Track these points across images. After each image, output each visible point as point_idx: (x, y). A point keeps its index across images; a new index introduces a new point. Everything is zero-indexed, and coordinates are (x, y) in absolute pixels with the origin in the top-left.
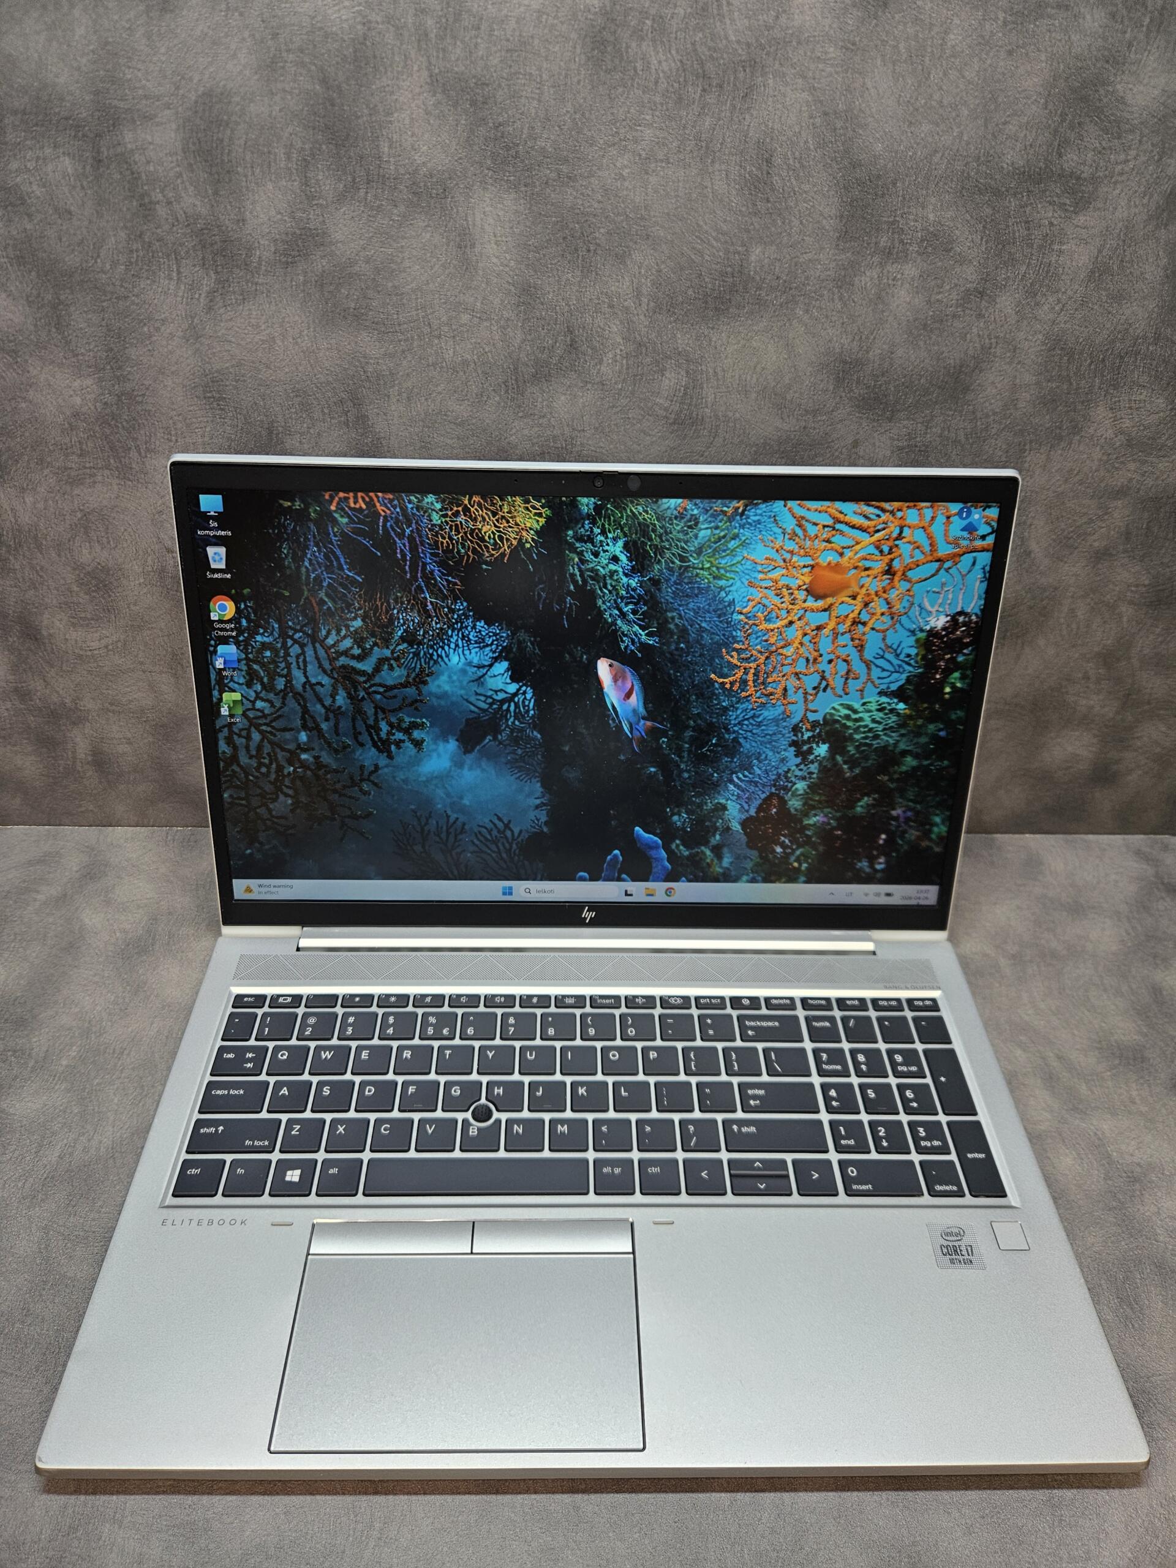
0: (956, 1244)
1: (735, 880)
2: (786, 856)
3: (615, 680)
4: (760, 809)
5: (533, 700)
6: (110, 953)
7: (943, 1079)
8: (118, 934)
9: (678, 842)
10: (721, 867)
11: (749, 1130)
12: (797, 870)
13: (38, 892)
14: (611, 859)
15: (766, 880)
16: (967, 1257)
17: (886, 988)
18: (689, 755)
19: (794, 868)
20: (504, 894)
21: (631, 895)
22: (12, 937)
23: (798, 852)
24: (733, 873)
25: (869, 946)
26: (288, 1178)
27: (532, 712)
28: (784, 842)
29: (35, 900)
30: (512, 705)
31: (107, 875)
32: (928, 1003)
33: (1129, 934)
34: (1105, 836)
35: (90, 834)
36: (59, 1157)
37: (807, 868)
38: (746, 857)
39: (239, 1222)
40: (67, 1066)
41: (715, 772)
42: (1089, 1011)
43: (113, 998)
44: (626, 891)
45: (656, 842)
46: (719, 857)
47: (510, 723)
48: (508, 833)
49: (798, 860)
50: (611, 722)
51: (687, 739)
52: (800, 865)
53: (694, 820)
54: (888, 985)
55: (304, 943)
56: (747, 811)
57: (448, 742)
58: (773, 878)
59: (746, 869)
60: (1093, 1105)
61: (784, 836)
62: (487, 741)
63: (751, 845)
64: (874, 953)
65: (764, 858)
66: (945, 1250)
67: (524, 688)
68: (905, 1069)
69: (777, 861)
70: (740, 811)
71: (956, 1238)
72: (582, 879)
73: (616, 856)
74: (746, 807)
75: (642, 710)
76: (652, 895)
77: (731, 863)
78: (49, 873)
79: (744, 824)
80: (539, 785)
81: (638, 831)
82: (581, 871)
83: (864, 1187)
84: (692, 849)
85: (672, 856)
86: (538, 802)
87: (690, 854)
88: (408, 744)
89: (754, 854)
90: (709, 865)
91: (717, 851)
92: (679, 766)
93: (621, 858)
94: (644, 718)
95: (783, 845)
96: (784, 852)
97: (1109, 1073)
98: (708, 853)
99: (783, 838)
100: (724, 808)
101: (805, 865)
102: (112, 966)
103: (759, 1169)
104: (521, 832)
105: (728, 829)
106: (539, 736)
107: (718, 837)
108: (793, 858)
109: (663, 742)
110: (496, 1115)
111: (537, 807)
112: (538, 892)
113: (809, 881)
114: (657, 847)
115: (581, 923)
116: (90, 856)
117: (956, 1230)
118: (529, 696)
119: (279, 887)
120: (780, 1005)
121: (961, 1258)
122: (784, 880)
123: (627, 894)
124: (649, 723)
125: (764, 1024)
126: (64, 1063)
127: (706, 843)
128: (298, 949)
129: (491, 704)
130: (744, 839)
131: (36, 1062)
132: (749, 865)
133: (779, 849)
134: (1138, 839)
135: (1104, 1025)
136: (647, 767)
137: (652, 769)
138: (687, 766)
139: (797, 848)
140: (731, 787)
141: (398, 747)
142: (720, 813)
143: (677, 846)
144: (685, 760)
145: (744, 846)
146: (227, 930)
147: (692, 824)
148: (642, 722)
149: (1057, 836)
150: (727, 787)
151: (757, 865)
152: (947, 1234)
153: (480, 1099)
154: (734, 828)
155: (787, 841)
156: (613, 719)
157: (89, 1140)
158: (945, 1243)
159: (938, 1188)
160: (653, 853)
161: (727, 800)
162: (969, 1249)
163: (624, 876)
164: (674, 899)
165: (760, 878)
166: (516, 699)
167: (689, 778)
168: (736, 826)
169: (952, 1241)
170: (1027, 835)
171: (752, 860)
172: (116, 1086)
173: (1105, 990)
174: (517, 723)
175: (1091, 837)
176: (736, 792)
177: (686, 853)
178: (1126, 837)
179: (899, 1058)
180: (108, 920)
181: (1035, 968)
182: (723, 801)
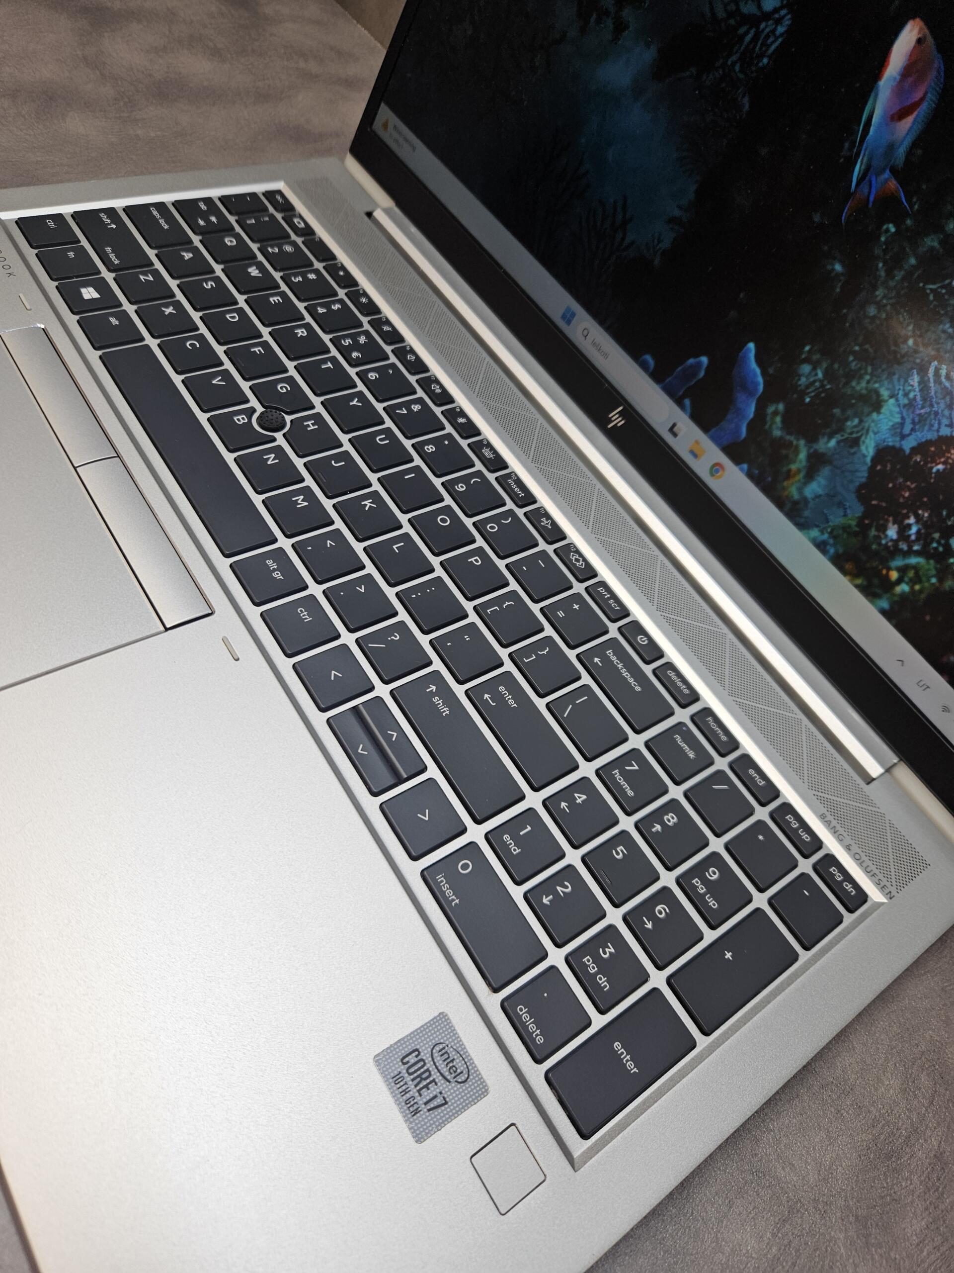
0: (435, 1075)
1: (802, 526)
2: (894, 551)
3: (907, 71)
4: (921, 448)
5: (780, 40)
7: (728, 955)
9: (781, 407)
10: (800, 490)
11: (441, 706)
12: (888, 586)
14: (691, 366)
15: (838, 561)
16: (421, 1101)
17: (822, 817)
18: (904, 279)
19: (887, 576)
20: (564, 317)
21: (675, 435)
23: (913, 560)
24: (807, 513)
25: (874, 769)
26: (84, 291)
27: (765, 61)
28: (909, 526)
30: (753, 32)
32: (849, 887)
37: (903, 595)
38: (840, 505)
39: (9, 271)
41: (913, 336)
44: (674, 425)
45: (756, 384)
46: (810, 474)
47: (729, 63)
48: (619, 235)
49: (903, 570)
50: (847, 145)
51: (922, 250)
52: (899, 581)
53: (825, 391)
54: (829, 818)
55: (379, 214)
56: (903, 437)
57: (648, 45)
58: (848, 566)
59: (827, 521)
61: (919, 519)
62: (688, 73)
63: (864, 493)
64: (869, 780)
65: (863, 529)
66: (412, 1059)
67: (783, 12)
68: (702, 890)
69: (874, 547)
70: (893, 427)
71: (445, 1071)
72: (644, 366)
73: (699, 364)
74: (907, 429)
75: (901, 152)
76: (695, 455)
77: (818, 496)
79: (883, 453)
80: (694, 187)
81: (749, 350)
82: (654, 357)
83: (449, 893)
84: (790, 433)
85: (758, 423)
86: (677, 213)
87: (781, 438)
88: (610, 23)
89: (857, 510)
90: (789, 475)
91: (817, 461)
92: (875, 288)
93: (702, 374)
94: (894, 171)
95: (903, 530)
96: (896, 542)
98: (803, 456)
99: (912, 520)
100: (877, 405)
101: (904, 588)
103: (388, 738)
104: (632, 243)
105: (855, 442)
106: (747, 107)
107: (833, 443)
108: (898, 562)
109: (887, 230)
110: (279, 435)
111: (672, 220)
112: (594, 344)
113: (886, 614)
114: (751, 394)
115: (600, 419)
117: (460, 1065)
118: (780, 30)
119: (406, 140)
120: (673, 683)
121: (414, 1092)
122: (859, 581)
123: (671, 430)
124: (893, 184)
125: (625, 673)
127: (812, 439)
128: (369, 215)
129: (731, 15)
130: (862, 475)
132: (836, 519)
133: (892, 532)
136: (834, 258)
137: (838, 267)
138: (885, 296)
139: (918, 553)
140: (915, 380)
141: (599, 21)
142: (866, 410)
143: (775, 413)
144: (892, 283)
145: (853, 487)
147: (817, 396)
148: (887, 174)
150: (909, 375)
151: (845, 528)
152: (444, 1053)
153: (288, 413)
154: (863, 448)
155: (914, 529)
156: (853, 144)
158: (425, 1055)
159: (523, 1011)
160: (740, 397)
161: (891, 397)
162: (439, 1101)
163: (687, 402)
164: (715, 484)
165: (832, 551)
166: (763, 25)
167: (874, 318)
168: (868, 448)
169: (436, 1066)
171: (845, 515)
174: (737, 68)
176: (915, 393)
177: (777, 433)
179: (713, 875)
182: (885, 393)
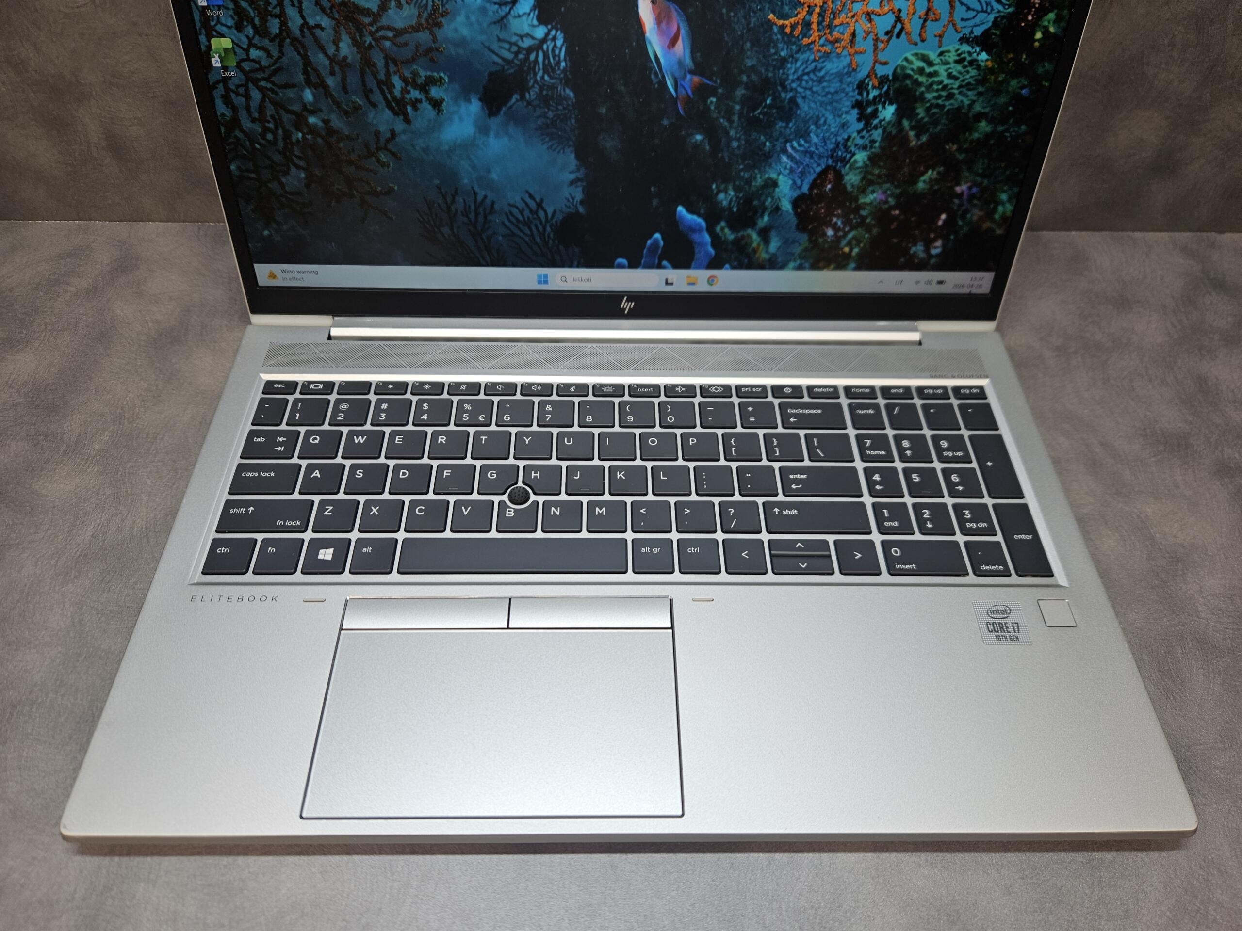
0: (1003, 621)
1: (782, 267)
2: (838, 239)
3: (659, 21)
4: (813, 185)
5: (564, 49)
6: (142, 343)
7: (989, 464)
8: (150, 325)
9: (723, 224)
10: (767, 252)
11: (791, 513)
12: (847, 257)
13: (68, 284)
14: (652, 244)
15: (814, 267)
16: (1013, 634)
17: (932, 377)
18: (740, 118)
19: (844, 253)
20: (540, 282)
21: (672, 284)
22: (43, 327)
23: (850, 236)
24: (780, 260)
25: (915, 336)
26: (320, 557)
27: (563, 64)
28: (836, 223)
29: (66, 291)
30: (541, 54)
31: (138, 268)
32: (975, 391)
33: (1175, 327)
34: (1151, 234)
35: (121, 229)
36: (92, 536)
37: (858, 254)
38: (794, 242)
39: (269, 599)
40: (99, 450)
41: (767, 140)
42: (1133, 399)
43: (146, 385)
44: (667, 280)
45: (699, 224)
46: (766, 240)
47: (538, 78)
48: (541, 214)
49: (849, 244)
50: (653, 76)
51: (738, 99)
52: (851, 250)
53: (741, 199)
54: (934, 374)
55: (335, 332)
56: (800, 188)
57: (469, 101)
58: (821, 264)
59: (793, 254)
60: (1136, 489)
61: (838, 216)
62: (513, 100)
63: (801, 226)
64: (920, 343)
65: (814, 243)
66: (991, 627)
67: (553, 32)
68: (950, 454)
69: (826, 246)
70: (791, 187)
71: (1002, 616)
72: (621, 266)
73: (656, 241)
74: (799, 182)
75: (688, 61)
76: (693, 284)
77: (779, 248)
78: (79, 266)
79: (796, 203)
80: (573, 156)
81: (681, 212)
82: (623, 257)
83: (908, 567)
84: (739, 231)
85: (717, 241)
86: (572, 176)
87: (735, 238)
88: (426, 106)
89: (804, 238)
90: (755, 251)
91: (765, 234)
92: (727, 133)
93: (662, 243)
94: (691, 72)
95: (835, 227)
96: (835, 234)
97: (1153, 459)
98: (755, 236)
99: (835, 220)
100: (775, 184)
101: (856, 250)
102: (144, 355)
103: (800, 548)
104: (554, 212)
105: (777, 209)
106: (572, 95)
107: (766, 218)
108: (844, 242)
109: (712, 102)
110: (533, 498)
111: (572, 183)
112: (575, 280)
113: (858, 268)
114: (700, 230)
115: (619, 314)
116: (121, 250)
117: (1001, 608)
118: (559, 43)
119: (303, 272)
120: (823, 393)
121: (1007, 634)
122: (832, 266)
123: (667, 283)
124: (696, 79)
125: (807, 411)
126: (97, 447)
127: (753, 225)
128: (330, 338)
129: (516, 54)
130: (794, 220)
131: (68, 446)
132: (797, 250)
133: (830, 232)
134: (1185, 237)
135: (1148, 413)
136: (692, 134)
137: (699, 137)
138: (736, 133)
139: (849, 231)
140: (784, 159)
141: (415, 108)
142: (771, 190)
143: (722, 229)
144: (735, 125)
145: (794, 228)
146: (258, 319)
147: (739, 204)
148: (689, 76)
149: (1104, 233)
150: (779, 159)
151: (806, 250)
152: (993, 612)
153: (517, 483)
154: (784, 208)
155: (839, 223)
156: (656, 74)
157: (123, 521)
158: (992, 620)
159: (984, 567)
160: (695, 237)
161: (779, 174)
162: (1015, 626)
163: (665, 263)
164: (717, 288)
165: (807, 265)
166: (545, 47)
167: (739, 147)
168: (786, 206)
169: (998, 619)
170: (1073, 233)
171: (800, 244)
172: (149, 469)
173: (1151, 380)
174: (546, 77)
175: (1138, 234)
176: (790, 164)
177: (731, 237)
178: (1172, 234)
179: (944, 444)
180: (140, 311)
181: (1079, 359)
182: (774, 176)
